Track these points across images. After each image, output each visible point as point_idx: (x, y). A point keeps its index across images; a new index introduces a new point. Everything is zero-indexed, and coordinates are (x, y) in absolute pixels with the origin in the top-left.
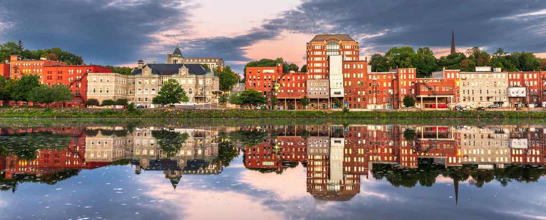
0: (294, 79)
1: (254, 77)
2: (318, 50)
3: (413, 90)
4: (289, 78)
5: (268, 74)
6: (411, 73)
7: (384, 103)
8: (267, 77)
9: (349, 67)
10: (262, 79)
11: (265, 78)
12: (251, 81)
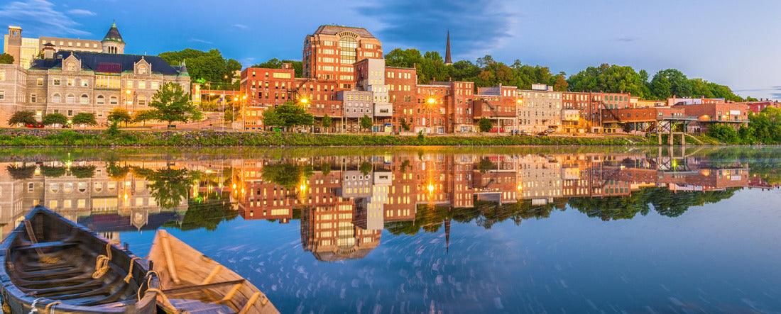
0: (319, 90)
1: (260, 84)
2: (329, 48)
3: (470, 110)
4: (312, 87)
5: (280, 80)
6: (468, 89)
7: (435, 125)
8: (280, 83)
9: (393, 76)
10: (271, 86)
11: (277, 85)
12: (254, 89)
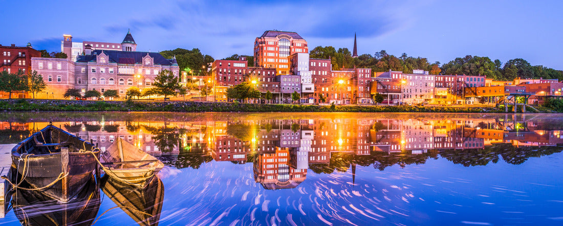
0: (264, 75)
1: (225, 71)
2: (271, 46)
3: (368, 88)
4: (259, 72)
5: (238, 68)
6: (367, 73)
7: (344, 98)
8: (238, 70)
9: (315, 65)
10: (232, 73)
11: (236, 71)
12: (221, 74)
